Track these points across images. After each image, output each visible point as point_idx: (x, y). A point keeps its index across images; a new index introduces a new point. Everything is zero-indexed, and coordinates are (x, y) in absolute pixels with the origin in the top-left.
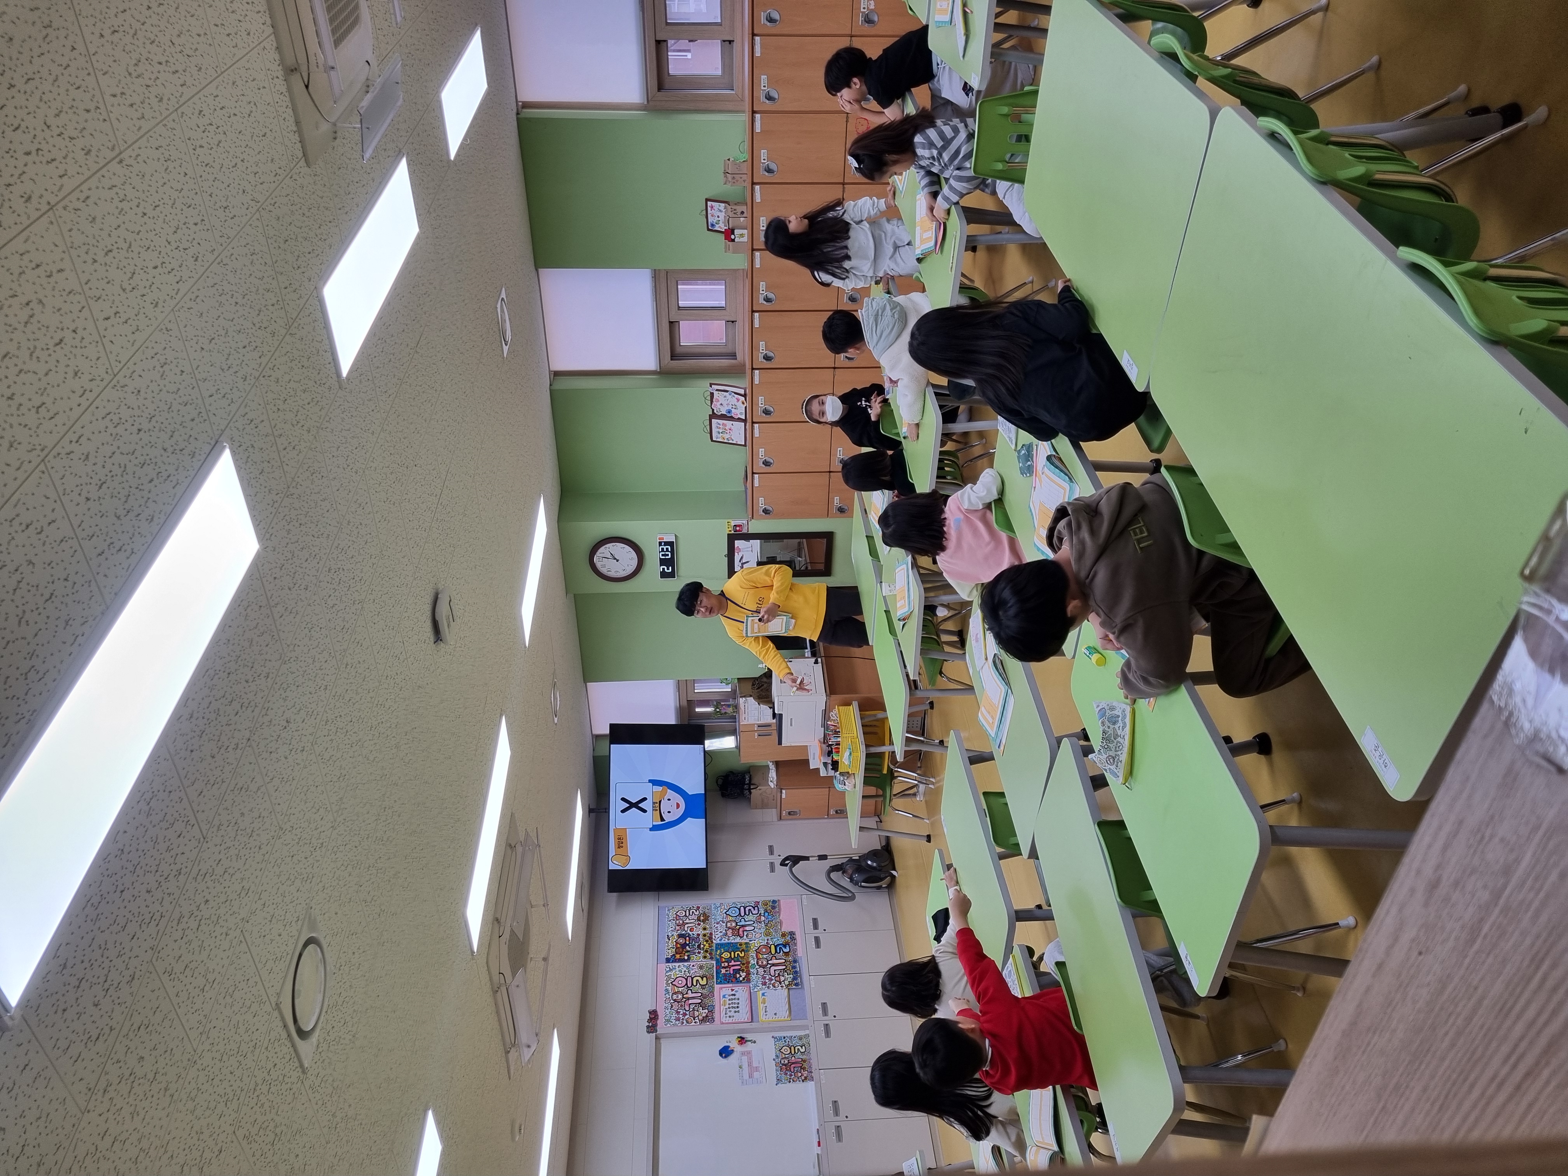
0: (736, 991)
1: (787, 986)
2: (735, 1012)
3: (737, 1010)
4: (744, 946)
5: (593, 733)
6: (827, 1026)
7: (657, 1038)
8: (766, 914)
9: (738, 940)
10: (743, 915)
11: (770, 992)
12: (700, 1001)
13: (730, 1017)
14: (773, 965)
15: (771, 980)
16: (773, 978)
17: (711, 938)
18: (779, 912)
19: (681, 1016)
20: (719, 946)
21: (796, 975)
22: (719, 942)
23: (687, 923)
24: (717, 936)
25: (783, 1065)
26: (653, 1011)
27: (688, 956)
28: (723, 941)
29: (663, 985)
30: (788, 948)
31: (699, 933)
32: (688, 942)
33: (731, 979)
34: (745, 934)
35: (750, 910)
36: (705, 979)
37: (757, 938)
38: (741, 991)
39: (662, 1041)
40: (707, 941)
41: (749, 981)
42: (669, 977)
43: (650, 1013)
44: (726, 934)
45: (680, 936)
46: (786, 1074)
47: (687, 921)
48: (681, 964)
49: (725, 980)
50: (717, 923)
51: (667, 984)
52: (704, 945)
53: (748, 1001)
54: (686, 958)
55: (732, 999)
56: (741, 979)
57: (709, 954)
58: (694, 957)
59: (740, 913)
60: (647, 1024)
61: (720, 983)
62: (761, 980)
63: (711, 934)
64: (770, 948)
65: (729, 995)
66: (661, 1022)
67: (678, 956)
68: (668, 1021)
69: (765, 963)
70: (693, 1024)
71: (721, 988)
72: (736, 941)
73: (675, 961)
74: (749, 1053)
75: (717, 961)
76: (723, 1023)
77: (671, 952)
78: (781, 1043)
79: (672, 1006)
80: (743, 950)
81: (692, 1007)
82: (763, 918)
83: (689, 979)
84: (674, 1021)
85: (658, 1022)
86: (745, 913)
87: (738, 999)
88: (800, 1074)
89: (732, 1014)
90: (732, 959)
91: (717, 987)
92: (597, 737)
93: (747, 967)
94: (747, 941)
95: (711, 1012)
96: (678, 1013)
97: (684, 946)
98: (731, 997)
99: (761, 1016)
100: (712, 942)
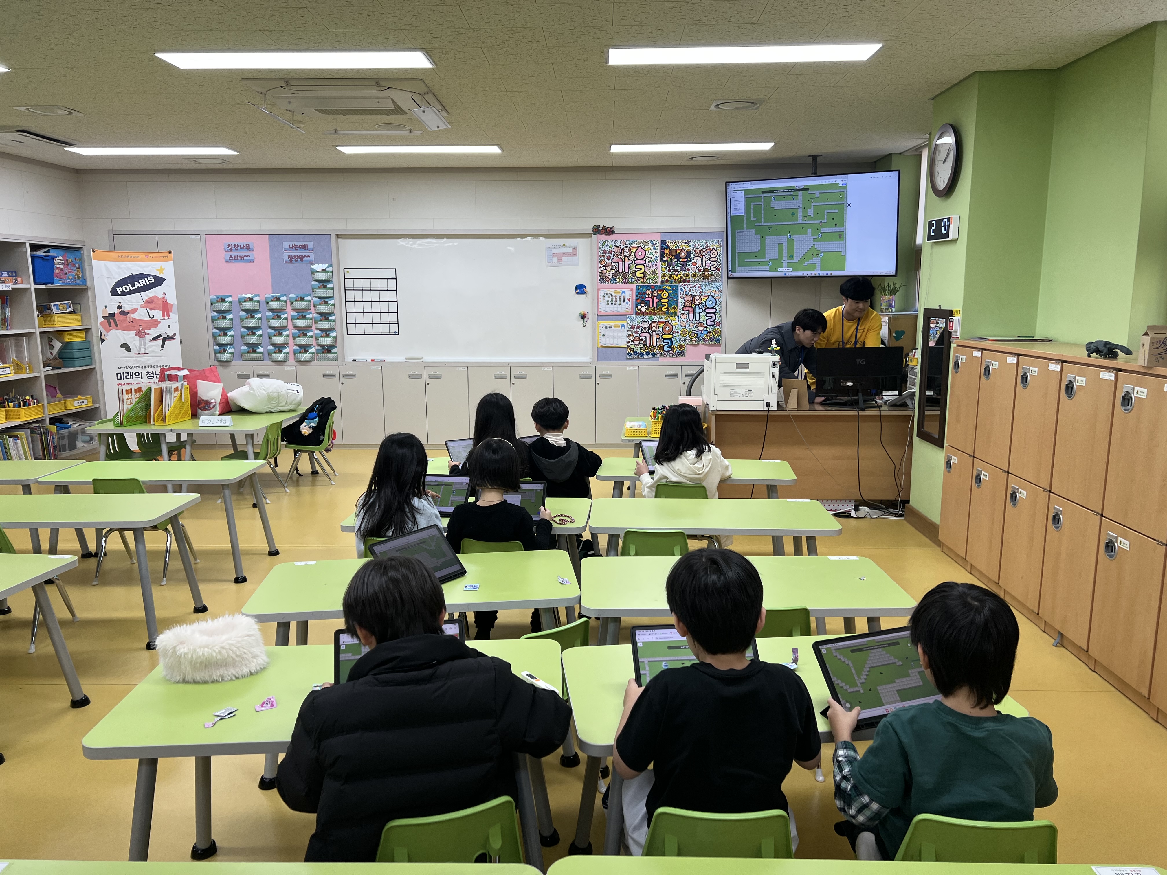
0: (627, 303)
1: (629, 347)
2: (608, 302)
3: (610, 303)
4: (672, 311)
6: (591, 376)
7: (590, 235)
8: (705, 332)
9: (680, 306)
10: (707, 311)
11: (624, 332)
12: (621, 272)
13: (604, 297)
14: (651, 336)
15: (636, 333)
16: (638, 335)
17: (684, 281)
18: (706, 344)
19: (607, 255)
20: (675, 289)
21: (640, 355)
22: (680, 288)
23: (702, 260)
26: (613, 231)
27: (667, 261)
28: (680, 292)
29: (639, 239)
30: (668, 349)
31: (691, 271)
32: (681, 260)
33: (641, 298)
34: (686, 312)
35: (712, 317)
36: (642, 275)
37: (681, 323)
38: (626, 307)
39: (586, 239)
40: (681, 278)
41: (637, 314)
42: (647, 244)
43: (611, 228)
44: (687, 295)
45: (689, 253)
47: (704, 259)
48: (659, 254)
49: (640, 294)
50: (699, 287)
51: (639, 243)
52: (677, 275)
53: (617, 313)
54: (665, 259)
55: (620, 299)
56: (639, 307)
57: (667, 280)
58: (665, 265)
59: (708, 308)
60: (601, 226)
61: (637, 289)
62: (637, 324)
63: (689, 281)
64: (669, 334)
65: (624, 297)
66: (603, 238)
67: (667, 251)
68: (604, 244)
69: (654, 329)
70: (600, 265)
71: (632, 290)
72: (679, 304)
75: (660, 287)
76: (598, 290)
77: (672, 246)
79: (618, 247)
80: (668, 310)
81: (616, 264)
82: (701, 329)
83: (642, 262)
84: (603, 249)
85: (603, 235)
86: (708, 313)
87: (620, 305)
89: (606, 299)
90: (660, 300)
91: (634, 286)
93: (650, 313)
94: (679, 314)
95: (610, 281)
96: (611, 252)
97: (678, 257)
99: (602, 324)
100: (679, 282)
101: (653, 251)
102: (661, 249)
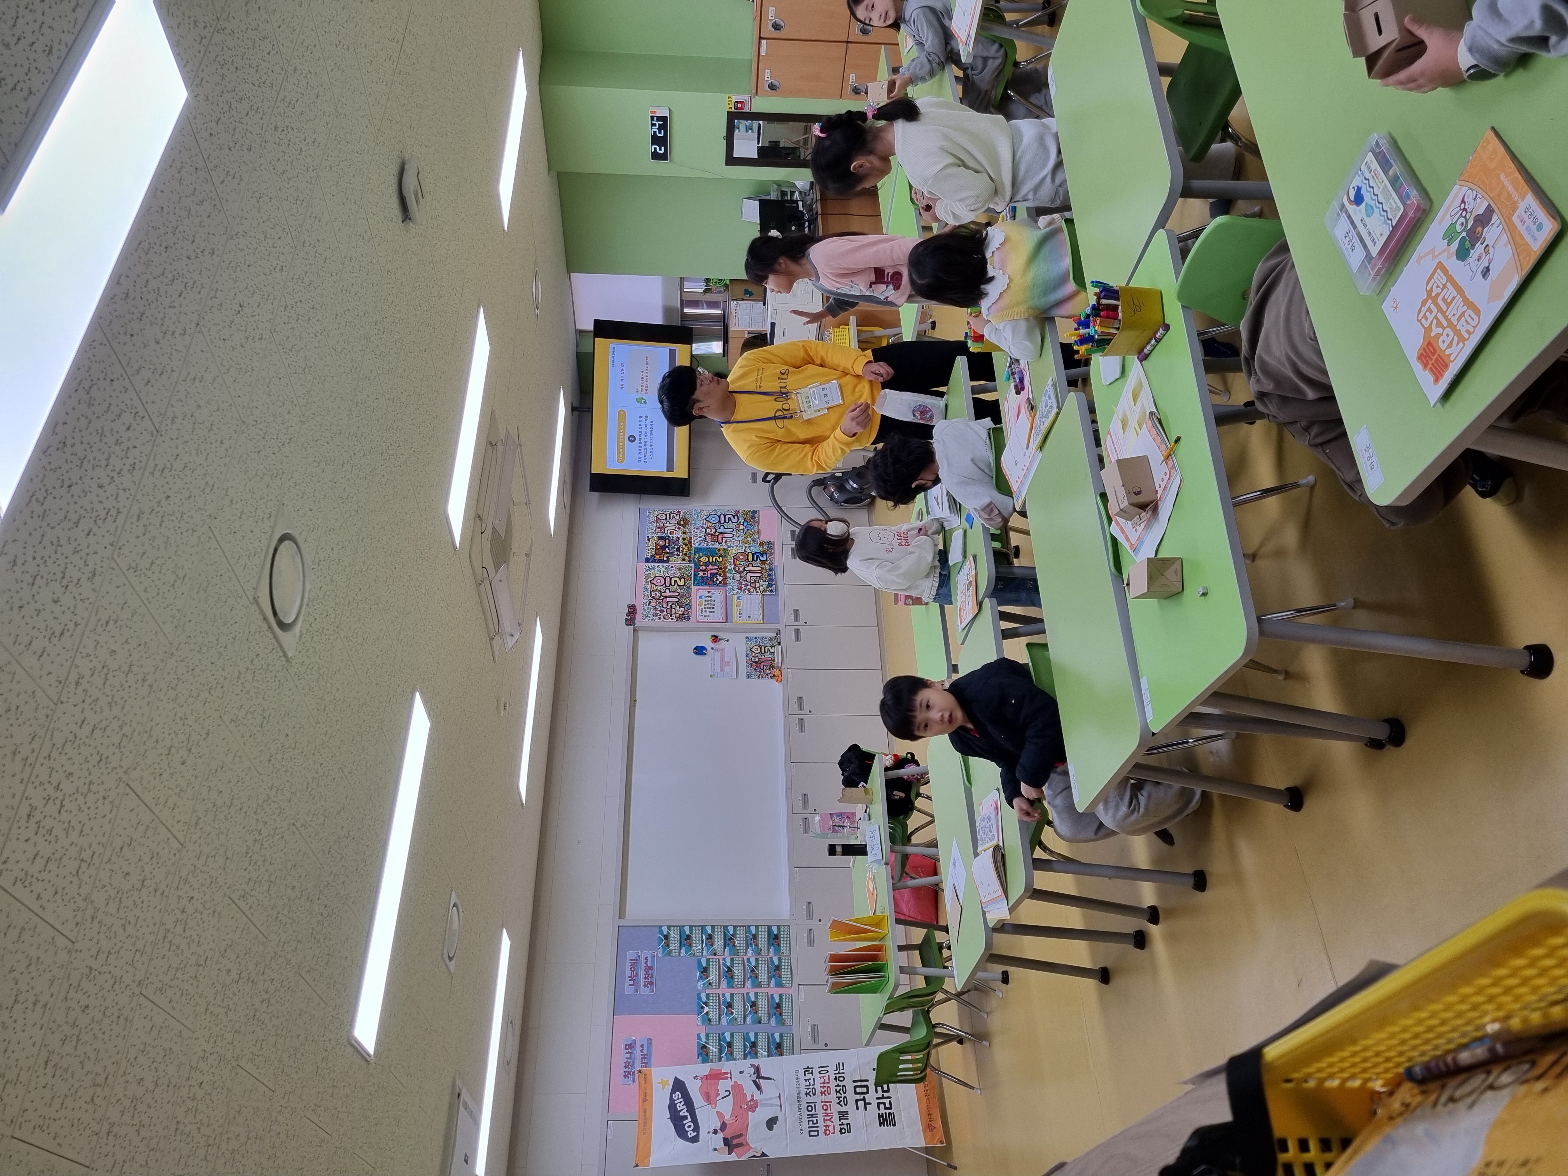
0: (713, 594)
1: (762, 592)
2: (711, 612)
3: (712, 610)
4: (722, 552)
5: (577, 327)
6: (797, 631)
7: (635, 630)
8: (746, 523)
9: (717, 545)
10: (722, 522)
11: (745, 597)
12: (677, 600)
13: (705, 616)
14: (750, 572)
15: (746, 585)
16: (749, 584)
17: (690, 542)
18: (758, 522)
19: (658, 612)
20: (698, 550)
21: (771, 582)
22: (697, 546)
23: (667, 526)
24: (696, 541)
25: (754, 662)
26: (632, 606)
27: (667, 557)
28: (701, 546)
29: (642, 582)
30: (765, 556)
31: (679, 536)
32: (667, 545)
33: (708, 581)
34: (724, 541)
35: (729, 518)
36: (683, 580)
37: (735, 545)
38: (718, 594)
39: (640, 633)
40: (686, 545)
41: (725, 585)
42: (648, 576)
43: (629, 607)
44: (705, 540)
45: (660, 538)
46: (756, 670)
47: (668, 524)
48: (660, 564)
49: (703, 582)
50: (697, 529)
51: (646, 582)
52: (683, 549)
53: (723, 603)
54: (665, 559)
55: (708, 601)
56: (718, 582)
57: (688, 558)
58: (672, 559)
59: (719, 521)
60: (626, 617)
61: (698, 585)
62: (736, 585)
63: (691, 538)
64: (748, 555)
65: (706, 597)
66: (639, 616)
67: (657, 557)
68: (647, 616)
69: (741, 569)
70: (670, 620)
71: (698, 590)
72: (714, 546)
73: (655, 561)
74: (722, 650)
75: (695, 564)
76: (698, 622)
77: (651, 553)
78: (752, 643)
79: (650, 602)
80: (721, 556)
81: (669, 604)
82: (742, 527)
83: (668, 579)
84: (651, 617)
85: (637, 616)
86: (725, 521)
87: (714, 601)
88: (769, 672)
89: (708, 614)
90: (710, 563)
91: (694, 588)
92: (581, 333)
93: (724, 572)
94: (726, 547)
95: (688, 609)
96: (656, 609)
97: (663, 547)
98: (708, 598)
99: (736, 617)
100: (691, 546)
101: (657, 569)
102: (655, 562)
